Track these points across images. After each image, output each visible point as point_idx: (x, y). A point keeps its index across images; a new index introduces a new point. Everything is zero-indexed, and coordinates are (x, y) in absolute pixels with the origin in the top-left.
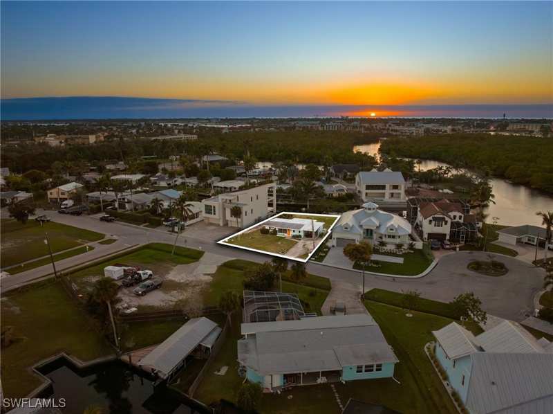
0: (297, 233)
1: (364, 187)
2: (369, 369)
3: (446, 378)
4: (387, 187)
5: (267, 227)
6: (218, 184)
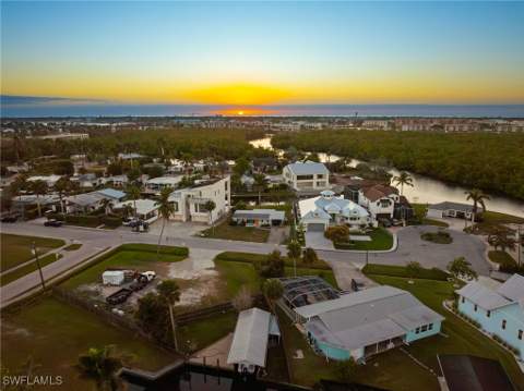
0: (265, 222)
1: (295, 177)
2: (424, 328)
3: (479, 326)
4: (315, 177)
5: (235, 219)
6: (152, 181)
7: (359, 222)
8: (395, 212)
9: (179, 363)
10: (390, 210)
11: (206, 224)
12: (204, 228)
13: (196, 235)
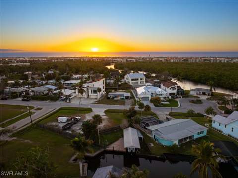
0: (122, 97)
1: (131, 80)
2: (201, 133)
3: (221, 132)
4: (139, 79)
5: (109, 96)
6: (66, 82)
7: (164, 96)
8: (177, 92)
9: (102, 150)
10: (175, 91)
11: (96, 99)
12: (96, 100)
13: (93, 103)
